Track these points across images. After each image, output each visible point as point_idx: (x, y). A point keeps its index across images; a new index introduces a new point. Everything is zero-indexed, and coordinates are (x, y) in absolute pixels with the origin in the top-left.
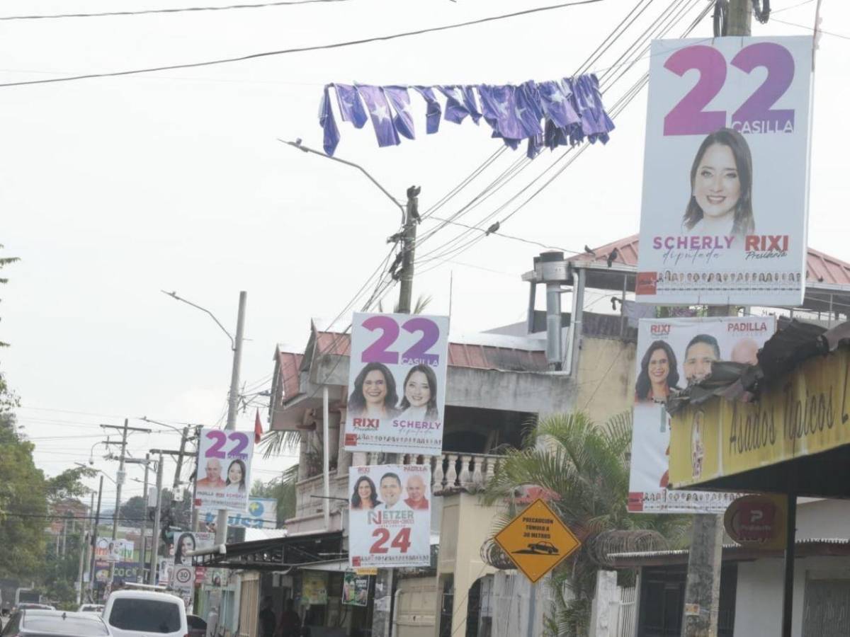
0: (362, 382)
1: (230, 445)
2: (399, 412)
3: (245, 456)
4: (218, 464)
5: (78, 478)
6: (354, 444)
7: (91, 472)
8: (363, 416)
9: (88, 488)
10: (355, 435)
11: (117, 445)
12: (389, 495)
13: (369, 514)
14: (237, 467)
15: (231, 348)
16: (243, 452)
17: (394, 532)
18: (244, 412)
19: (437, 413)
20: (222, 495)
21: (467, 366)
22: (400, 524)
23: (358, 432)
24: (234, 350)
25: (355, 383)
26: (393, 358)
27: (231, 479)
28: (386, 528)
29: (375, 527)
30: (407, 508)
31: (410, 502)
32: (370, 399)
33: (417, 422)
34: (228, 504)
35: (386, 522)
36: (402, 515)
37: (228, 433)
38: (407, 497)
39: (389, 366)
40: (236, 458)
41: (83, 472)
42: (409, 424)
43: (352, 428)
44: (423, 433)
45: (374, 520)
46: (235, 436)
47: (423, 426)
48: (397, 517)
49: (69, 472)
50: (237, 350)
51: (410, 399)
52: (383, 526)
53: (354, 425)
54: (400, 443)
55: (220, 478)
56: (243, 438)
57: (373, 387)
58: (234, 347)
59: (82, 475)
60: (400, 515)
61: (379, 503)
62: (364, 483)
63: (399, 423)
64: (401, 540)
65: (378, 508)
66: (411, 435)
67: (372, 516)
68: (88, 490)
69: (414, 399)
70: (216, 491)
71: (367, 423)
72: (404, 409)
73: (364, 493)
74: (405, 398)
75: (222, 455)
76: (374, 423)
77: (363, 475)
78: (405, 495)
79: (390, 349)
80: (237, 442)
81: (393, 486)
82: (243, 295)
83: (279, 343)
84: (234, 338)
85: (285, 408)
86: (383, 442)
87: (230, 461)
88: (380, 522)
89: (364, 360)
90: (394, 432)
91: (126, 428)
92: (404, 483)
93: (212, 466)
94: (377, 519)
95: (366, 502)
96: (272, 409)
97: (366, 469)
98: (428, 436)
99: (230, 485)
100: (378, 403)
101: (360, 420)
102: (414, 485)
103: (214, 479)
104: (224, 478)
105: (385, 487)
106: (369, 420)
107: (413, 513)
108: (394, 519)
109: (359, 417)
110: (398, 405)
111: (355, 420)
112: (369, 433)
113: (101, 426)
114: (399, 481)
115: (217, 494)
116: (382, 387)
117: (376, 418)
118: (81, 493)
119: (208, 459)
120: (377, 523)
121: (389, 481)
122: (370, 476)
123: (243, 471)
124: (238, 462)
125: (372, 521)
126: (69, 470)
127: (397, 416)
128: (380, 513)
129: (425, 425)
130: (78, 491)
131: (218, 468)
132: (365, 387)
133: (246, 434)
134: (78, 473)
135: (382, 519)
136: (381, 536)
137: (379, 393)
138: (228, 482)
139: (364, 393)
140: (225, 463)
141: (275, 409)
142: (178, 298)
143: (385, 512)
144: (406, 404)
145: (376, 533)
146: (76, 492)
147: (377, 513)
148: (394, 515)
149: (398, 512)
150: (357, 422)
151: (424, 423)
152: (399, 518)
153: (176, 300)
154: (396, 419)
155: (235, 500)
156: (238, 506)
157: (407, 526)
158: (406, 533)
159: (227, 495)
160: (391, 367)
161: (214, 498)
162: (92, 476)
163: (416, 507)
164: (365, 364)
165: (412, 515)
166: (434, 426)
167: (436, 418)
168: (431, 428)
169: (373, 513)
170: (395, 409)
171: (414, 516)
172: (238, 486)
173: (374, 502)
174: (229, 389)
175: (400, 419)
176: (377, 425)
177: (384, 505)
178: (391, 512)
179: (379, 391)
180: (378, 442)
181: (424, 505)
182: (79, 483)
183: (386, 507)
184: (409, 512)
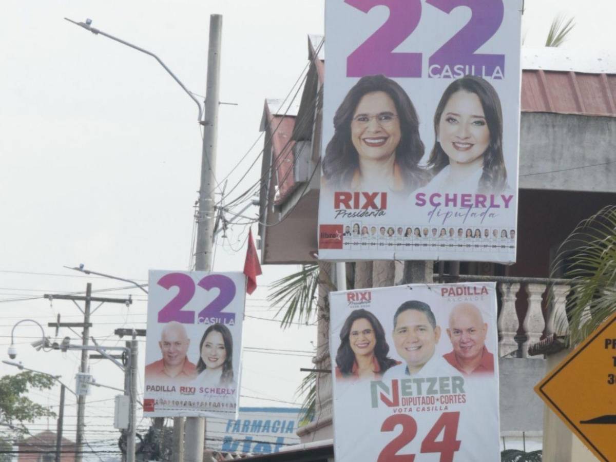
0: (349, 119)
1: (202, 299)
2: (428, 176)
3: (231, 316)
4: (182, 334)
5: (22, 390)
6: (338, 245)
7: (45, 380)
8: (353, 187)
9: (39, 407)
10: (340, 227)
11: (74, 328)
12: (412, 347)
13: (373, 385)
14: (216, 338)
15: (198, 121)
16: (227, 310)
17: (426, 421)
18: (224, 236)
19: (505, 175)
20: (191, 391)
21: (607, 114)
22: (438, 404)
23: (345, 221)
24: (202, 123)
25: (336, 120)
26: (411, 65)
27: (206, 361)
28: (407, 413)
29: (387, 412)
30: (450, 371)
31: (456, 359)
32: (367, 152)
33: (463, 196)
34: (202, 405)
35: (407, 402)
36: (442, 387)
37: (197, 277)
38: (449, 348)
39: (404, 83)
40: (213, 321)
41: (31, 379)
42: (448, 200)
43: (334, 212)
44: (479, 218)
45: (384, 399)
46: (210, 282)
47: (477, 202)
48: (430, 391)
49: (8, 381)
50: (208, 123)
51: (448, 149)
52: (402, 409)
53: (337, 206)
54: (430, 239)
55: (186, 358)
56: (224, 284)
57: (372, 125)
58: (203, 119)
59: (28, 385)
60: (437, 387)
61: (393, 363)
62: (361, 325)
63: (427, 198)
64: (440, 438)
65: (391, 374)
66: (454, 223)
67: (379, 390)
68: (40, 411)
69: (457, 148)
70: (179, 383)
71: (363, 201)
72: (437, 170)
73: (361, 344)
74: (438, 147)
75: (188, 318)
76: (378, 201)
77: (359, 308)
78: (446, 345)
79: (403, 48)
80: (215, 292)
81: (420, 328)
82: (215, 21)
83: (269, 97)
84: (202, 101)
85: (281, 216)
86: (397, 238)
87: (204, 327)
88: (396, 403)
89: (350, 73)
90: (419, 217)
91: (88, 299)
92: (443, 322)
93: (173, 338)
94: (390, 397)
95: (365, 364)
96: (265, 225)
97: (363, 295)
98: (488, 223)
99: (204, 372)
100: (382, 159)
101: (348, 196)
102: (464, 323)
103: (175, 362)
104: (194, 359)
105: (405, 330)
106: (366, 195)
107: (462, 383)
108: (424, 394)
109: (345, 189)
110: (424, 162)
111: (337, 195)
112: (365, 221)
113: (46, 296)
114: (431, 316)
115: (183, 389)
116: (391, 126)
117: (380, 190)
118: (28, 416)
119: (164, 325)
120: (389, 404)
121: (412, 318)
122: (371, 308)
123: (228, 346)
124: (219, 328)
125: (380, 402)
126: (6, 378)
127: (423, 185)
128: (395, 383)
129: (480, 200)
130: (24, 412)
131: (182, 342)
132: (356, 128)
133: (231, 277)
134: (23, 382)
135: (400, 396)
136: (399, 429)
137: (386, 139)
138: (202, 366)
139: (355, 140)
140: (195, 331)
141: (268, 222)
142: (95, 32)
143: (404, 381)
144: (441, 159)
145: (388, 426)
146: (20, 415)
147: (389, 385)
148: (425, 386)
149: (432, 381)
150: (342, 199)
151: (477, 196)
152: (436, 392)
153: (94, 35)
154: (420, 190)
155: (215, 399)
156: (221, 409)
157: (452, 408)
158: (449, 422)
159: (202, 391)
160: (406, 84)
161: (177, 396)
162: (45, 385)
163: (469, 370)
164: (354, 81)
165: (460, 387)
166: (499, 201)
167: (503, 185)
168: (492, 205)
169: (380, 383)
170: (420, 170)
171: (465, 387)
172: (220, 372)
173: (383, 362)
174: (197, 196)
175: (428, 190)
176: (384, 205)
177: (403, 367)
178: (419, 382)
179: (385, 135)
180: (387, 239)
181: (484, 364)
182: (25, 400)
183: (407, 371)
184: (455, 379)
